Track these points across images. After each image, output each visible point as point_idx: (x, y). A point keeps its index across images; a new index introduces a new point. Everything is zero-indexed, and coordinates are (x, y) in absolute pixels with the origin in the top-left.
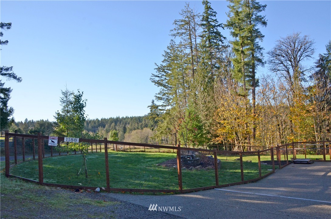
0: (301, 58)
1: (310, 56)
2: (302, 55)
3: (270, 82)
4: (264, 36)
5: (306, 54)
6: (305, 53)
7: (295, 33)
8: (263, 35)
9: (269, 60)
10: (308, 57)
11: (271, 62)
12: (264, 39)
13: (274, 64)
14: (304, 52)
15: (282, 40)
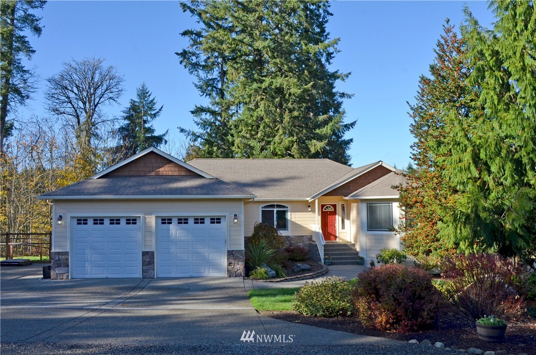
0: (102, 100)
1: (115, 99)
2: (103, 95)
3: (47, 130)
4: (34, 51)
5: (111, 95)
6: (108, 94)
7: (96, 58)
8: (34, 49)
9: (49, 92)
10: (111, 100)
11: (52, 97)
12: (33, 56)
13: (57, 101)
14: (107, 92)
15: (74, 65)
